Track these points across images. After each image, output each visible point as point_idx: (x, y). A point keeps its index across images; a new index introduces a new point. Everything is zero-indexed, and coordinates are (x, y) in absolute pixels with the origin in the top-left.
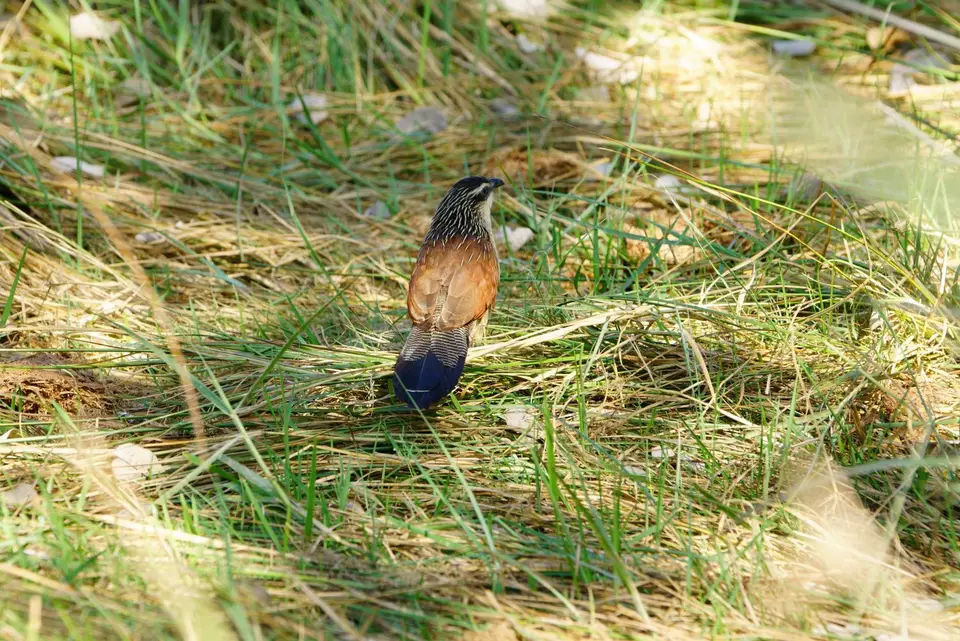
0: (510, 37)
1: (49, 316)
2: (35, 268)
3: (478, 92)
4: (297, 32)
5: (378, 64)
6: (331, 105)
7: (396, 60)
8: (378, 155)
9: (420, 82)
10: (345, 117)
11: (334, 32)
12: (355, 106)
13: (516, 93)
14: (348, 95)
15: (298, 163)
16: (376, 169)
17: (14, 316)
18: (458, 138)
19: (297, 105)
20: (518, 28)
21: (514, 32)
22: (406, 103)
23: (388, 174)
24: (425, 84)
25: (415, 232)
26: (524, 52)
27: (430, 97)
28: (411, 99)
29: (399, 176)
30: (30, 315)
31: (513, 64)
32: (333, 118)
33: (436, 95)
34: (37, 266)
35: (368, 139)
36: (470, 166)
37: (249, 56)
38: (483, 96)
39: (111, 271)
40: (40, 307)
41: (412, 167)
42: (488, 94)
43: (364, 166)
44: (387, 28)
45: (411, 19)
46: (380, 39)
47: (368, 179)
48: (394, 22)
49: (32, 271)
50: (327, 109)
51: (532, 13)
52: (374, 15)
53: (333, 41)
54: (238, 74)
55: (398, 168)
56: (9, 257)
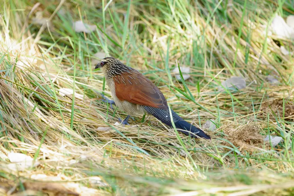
0: (277, 47)
1: (55, 159)
2: (51, 137)
3: (260, 71)
4: (178, 37)
5: (215, 55)
6: (191, 72)
7: (223, 53)
8: (212, 97)
9: (234, 65)
10: (198, 78)
11: (196, 39)
12: (203, 74)
13: (278, 74)
14: (200, 68)
15: (175, 98)
16: (211, 104)
17: (39, 158)
18: (250, 92)
19: (176, 71)
20: (281, 43)
21: (279, 45)
22: (227, 74)
23: (216, 107)
24: (236, 66)
25: (228, 136)
26: (283, 55)
27: (238, 72)
28: (229, 72)
29: (222, 107)
30: (47, 158)
31: (278, 60)
32: (192, 78)
33: (241, 71)
34: (51, 135)
35: (208, 89)
36: (255, 105)
37: (156, 46)
38: (263, 73)
39: (85, 141)
40: (52, 155)
41: (227, 104)
42: (265, 73)
43: (205, 102)
44: (221, 39)
45: (232, 35)
46: (217, 43)
47: (207, 108)
48: (224, 36)
49: (50, 138)
50: (190, 74)
51: (288, 36)
52: (215, 32)
53: (195, 42)
54: (150, 54)
55: (221, 104)
56: (38, 130)
